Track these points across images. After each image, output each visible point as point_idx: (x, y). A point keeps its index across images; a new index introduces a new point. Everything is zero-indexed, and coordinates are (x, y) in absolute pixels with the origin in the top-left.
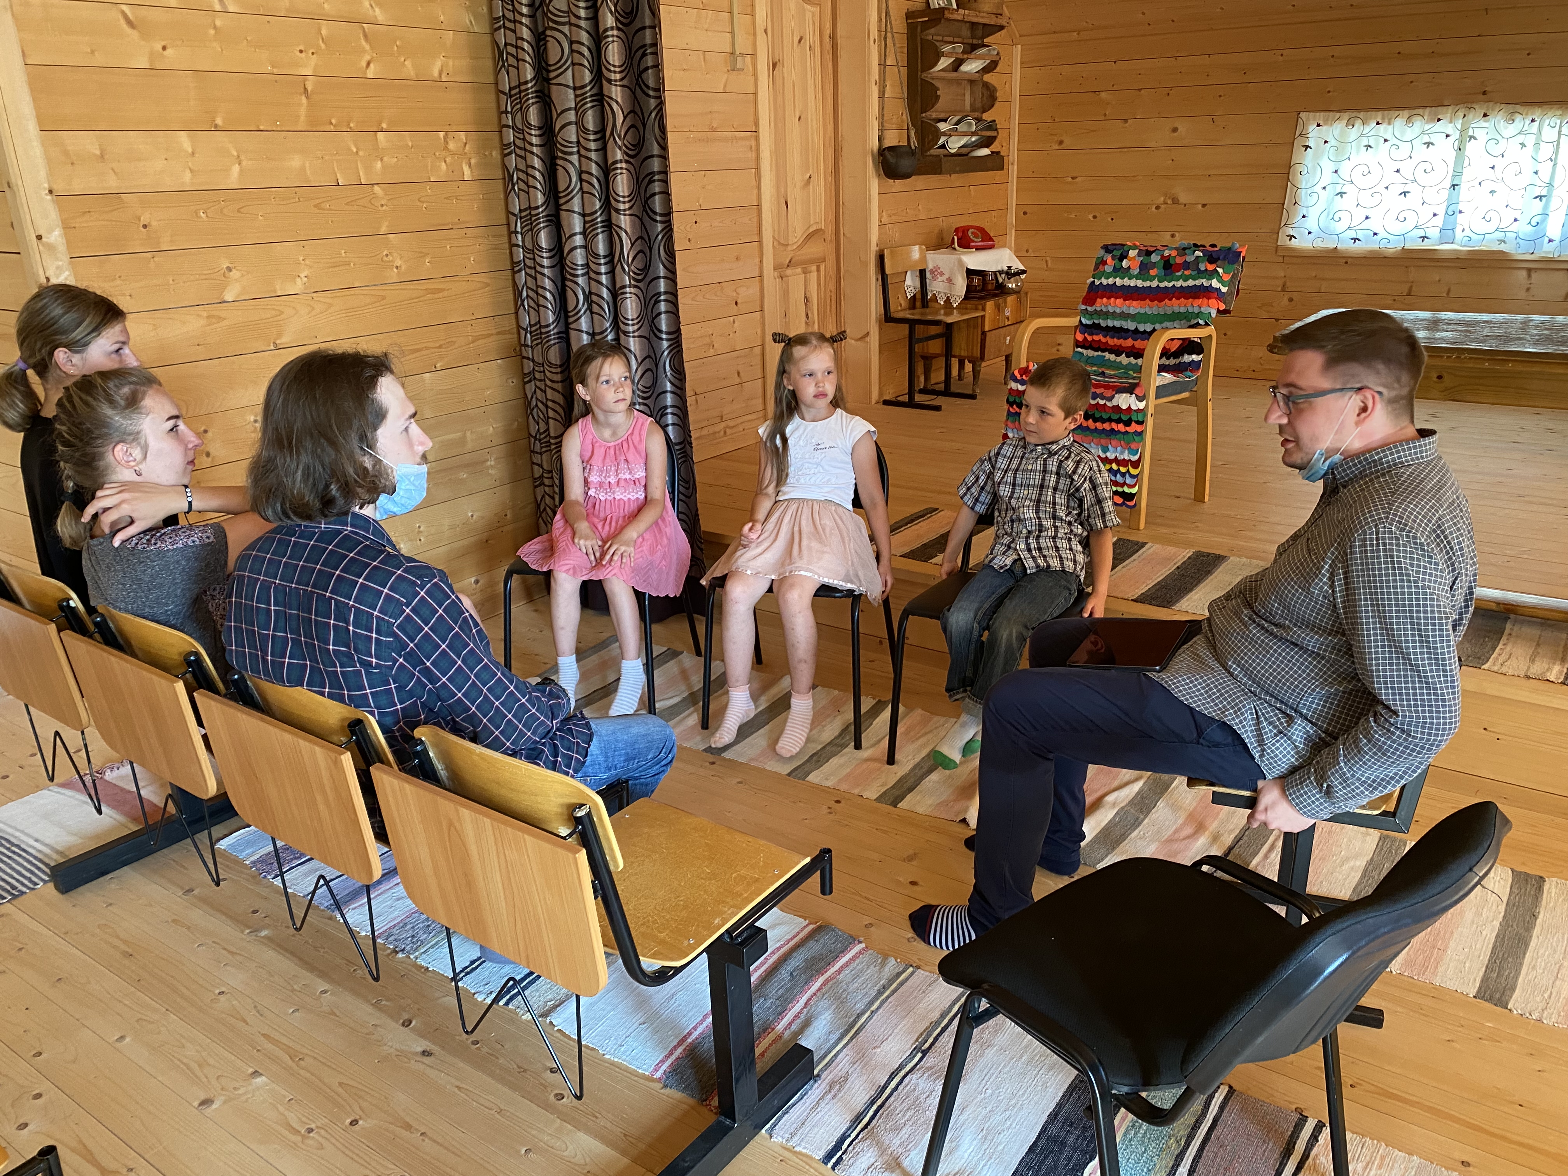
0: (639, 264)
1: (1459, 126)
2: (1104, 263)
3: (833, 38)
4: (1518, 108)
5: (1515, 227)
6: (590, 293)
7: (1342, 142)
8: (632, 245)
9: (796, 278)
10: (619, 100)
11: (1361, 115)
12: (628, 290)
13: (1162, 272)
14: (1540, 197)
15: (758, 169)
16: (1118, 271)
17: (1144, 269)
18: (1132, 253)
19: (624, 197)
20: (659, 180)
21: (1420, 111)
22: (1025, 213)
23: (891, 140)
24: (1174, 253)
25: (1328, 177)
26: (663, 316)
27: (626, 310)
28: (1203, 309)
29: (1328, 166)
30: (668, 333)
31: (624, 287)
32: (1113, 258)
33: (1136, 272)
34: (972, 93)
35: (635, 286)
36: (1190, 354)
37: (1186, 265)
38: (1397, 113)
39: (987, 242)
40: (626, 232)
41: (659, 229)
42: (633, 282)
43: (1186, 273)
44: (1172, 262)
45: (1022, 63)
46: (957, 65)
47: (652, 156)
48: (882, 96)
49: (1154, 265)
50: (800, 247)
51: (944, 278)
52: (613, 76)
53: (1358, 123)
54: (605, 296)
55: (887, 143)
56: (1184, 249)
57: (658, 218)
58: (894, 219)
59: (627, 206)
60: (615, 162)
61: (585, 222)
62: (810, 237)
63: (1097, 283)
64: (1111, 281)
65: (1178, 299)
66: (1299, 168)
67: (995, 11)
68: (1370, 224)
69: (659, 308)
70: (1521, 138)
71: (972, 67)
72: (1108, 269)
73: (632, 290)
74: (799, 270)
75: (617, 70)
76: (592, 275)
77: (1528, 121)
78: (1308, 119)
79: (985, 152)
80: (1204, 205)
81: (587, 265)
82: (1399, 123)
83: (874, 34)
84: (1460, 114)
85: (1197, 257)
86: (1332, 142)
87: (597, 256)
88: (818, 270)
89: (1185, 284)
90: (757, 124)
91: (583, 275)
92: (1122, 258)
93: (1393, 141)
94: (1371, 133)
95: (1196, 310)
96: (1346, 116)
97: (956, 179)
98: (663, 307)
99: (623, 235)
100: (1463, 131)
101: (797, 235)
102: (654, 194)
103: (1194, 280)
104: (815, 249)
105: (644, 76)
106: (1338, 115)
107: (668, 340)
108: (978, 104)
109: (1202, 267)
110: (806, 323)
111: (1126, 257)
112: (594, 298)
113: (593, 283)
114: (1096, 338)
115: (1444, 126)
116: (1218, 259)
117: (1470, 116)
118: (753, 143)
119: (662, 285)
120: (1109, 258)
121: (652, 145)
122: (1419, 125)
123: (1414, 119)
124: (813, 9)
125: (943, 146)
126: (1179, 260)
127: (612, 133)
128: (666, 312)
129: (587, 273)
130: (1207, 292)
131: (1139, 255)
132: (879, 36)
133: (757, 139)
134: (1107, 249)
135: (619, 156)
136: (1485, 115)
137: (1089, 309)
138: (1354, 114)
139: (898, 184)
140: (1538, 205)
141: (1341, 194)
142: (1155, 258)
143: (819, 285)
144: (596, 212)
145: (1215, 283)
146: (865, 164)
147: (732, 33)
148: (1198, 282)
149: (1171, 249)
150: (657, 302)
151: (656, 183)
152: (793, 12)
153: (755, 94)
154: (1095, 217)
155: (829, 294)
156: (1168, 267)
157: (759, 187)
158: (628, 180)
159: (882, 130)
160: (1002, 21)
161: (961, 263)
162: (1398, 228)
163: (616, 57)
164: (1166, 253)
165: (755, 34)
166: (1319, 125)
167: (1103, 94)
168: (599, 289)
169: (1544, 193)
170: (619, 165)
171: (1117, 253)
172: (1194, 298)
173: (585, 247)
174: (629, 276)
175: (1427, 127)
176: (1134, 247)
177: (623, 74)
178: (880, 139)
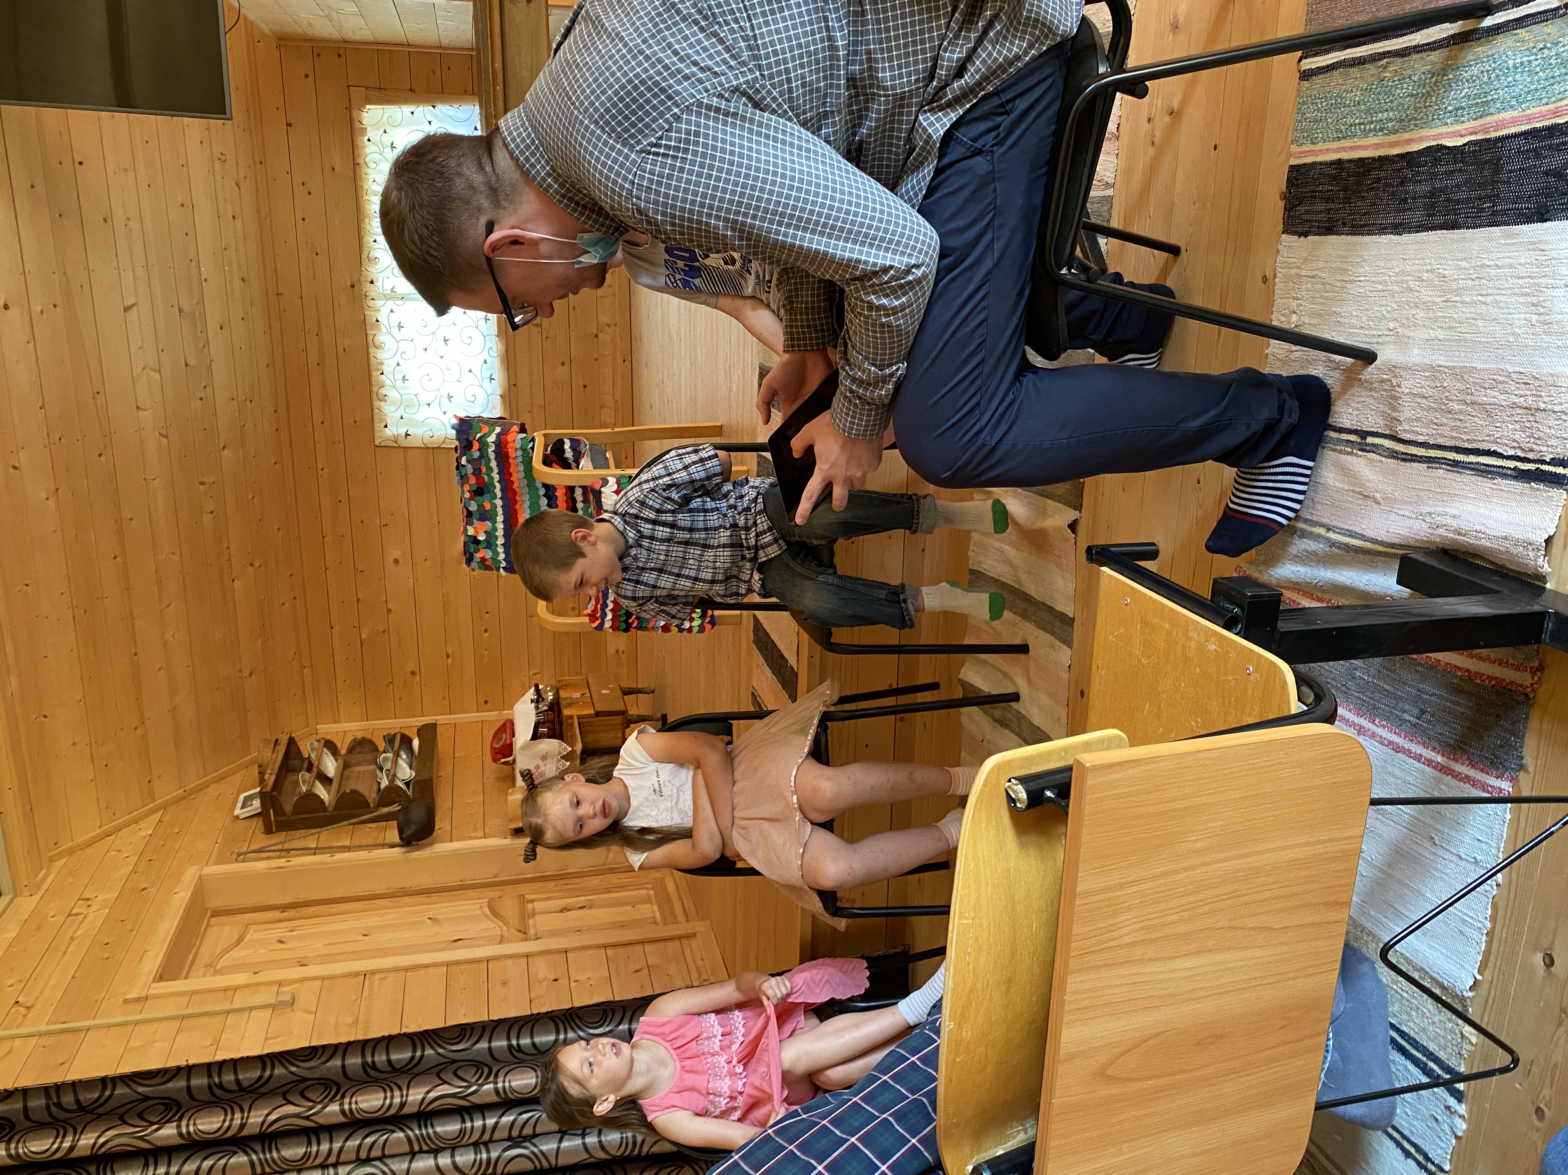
0: (469, 1074)
1: (382, 302)
2: (483, 560)
3: (284, 908)
4: (364, 256)
6: (510, 1139)
7: (401, 403)
8: (445, 1082)
9: (540, 923)
10: (266, 1112)
11: (375, 389)
12: (500, 1085)
13: (487, 496)
15: (407, 969)
16: (490, 543)
17: (486, 516)
18: (471, 531)
19: (385, 1098)
20: (373, 1055)
21: (370, 338)
22: (486, 702)
23: (393, 835)
24: (467, 488)
25: (435, 412)
26: (537, 1040)
27: (526, 1086)
28: (518, 446)
29: (423, 414)
30: (558, 1033)
31: (496, 1090)
32: (477, 551)
33: (488, 524)
34: (358, 764)
35: (496, 1076)
36: (564, 451)
37: (477, 472)
38: (372, 358)
39: (508, 727)
40: (428, 1092)
41: (431, 1052)
42: (491, 1079)
43: (484, 470)
44: (475, 488)
45: (335, 722)
46: (326, 780)
47: (343, 1067)
48: (348, 849)
49: (481, 506)
50: (505, 922)
51: (542, 765)
52: (237, 1122)
53: (383, 391)
54: (512, 1118)
55: (397, 839)
56: (462, 477)
57: (418, 1054)
58: (480, 825)
59: (397, 1093)
60: (343, 1112)
61: (421, 1151)
62: (495, 913)
63: (503, 564)
64: (501, 550)
65: (511, 475)
66: (427, 439)
67: (272, 746)
68: (476, 367)
69: (526, 1045)
71: (330, 766)
72: (488, 554)
73: (500, 1079)
74: (531, 921)
75: (229, 1117)
76: (486, 1137)
77: (376, 245)
78: (381, 437)
79: (416, 743)
81: (476, 1144)
82: (381, 355)
83: (281, 862)
84: (371, 303)
85: (468, 461)
86: (401, 412)
87: (462, 1132)
88: (532, 901)
89: (496, 470)
90: (357, 974)
91: (488, 1151)
92: (475, 541)
93: (397, 358)
94: (391, 377)
95: (520, 453)
96: (376, 403)
97: (445, 772)
98: (525, 1041)
99: (432, 1095)
100: (386, 298)
101: (494, 927)
102: (389, 1062)
103: (490, 461)
104: (509, 907)
105: (245, 1084)
106: (376, 411)
107: (566, 1032)
108: (369, 756)
109: (476, 454)
110: (590, 907)
111: (475, 537)
112: (515, 1133)
113: (496, 1136)
115: (382, 317)
116: (467, 439)
117: (372, 294)
118: (378, 976)
119: (500, 1043)
120: (478, 556)
121: (329, 1069)
122: (382, 338)
123: (377, 342)
124: (251, 931)
125: (407, 784)
126: (473, 480)
127: (307, 1118)
128: (532, 1037)
129: (485, 1144)
130: (501, 445)
131: (472, 524)
132: (284, 857)
133: (374, 972)
134: (469, 560)
135: (334, 1107)
136: (372, 282)
138: (374, 396)
139: (441, 824)
141: (450, 397)
142: (473, 507)
143: (548, 899)
144: (408, 1138)
145: (492, 438)
146: (416, 860)
147: (251, 1009)
148: (492, 456)
149: (463, 492)
150: (519, 1049)
151: (376, 1059)
152: (250, 952)
153: (323, 978)
154: (486, 631)
155: (559, 888)
156: (480, 491)
157: (427, 966)
158: (365, 1094)
159: (383, 846)
160: (284, 740)
161: (525, 747)
162: (478, 343)
163: (215, 1119)
164: (467, 495)
165: (258, 984)
166: (386, 426)
167: (364, 636)
168: (504, 1125)
170: (346, 1107)
171: (472, 547)
172: (508, 457)
173: (453, 1149)
174: (482, 1085)
175: (384, 330)
176: (466, 530)
177: (237, 1108)
178: (393, 846)
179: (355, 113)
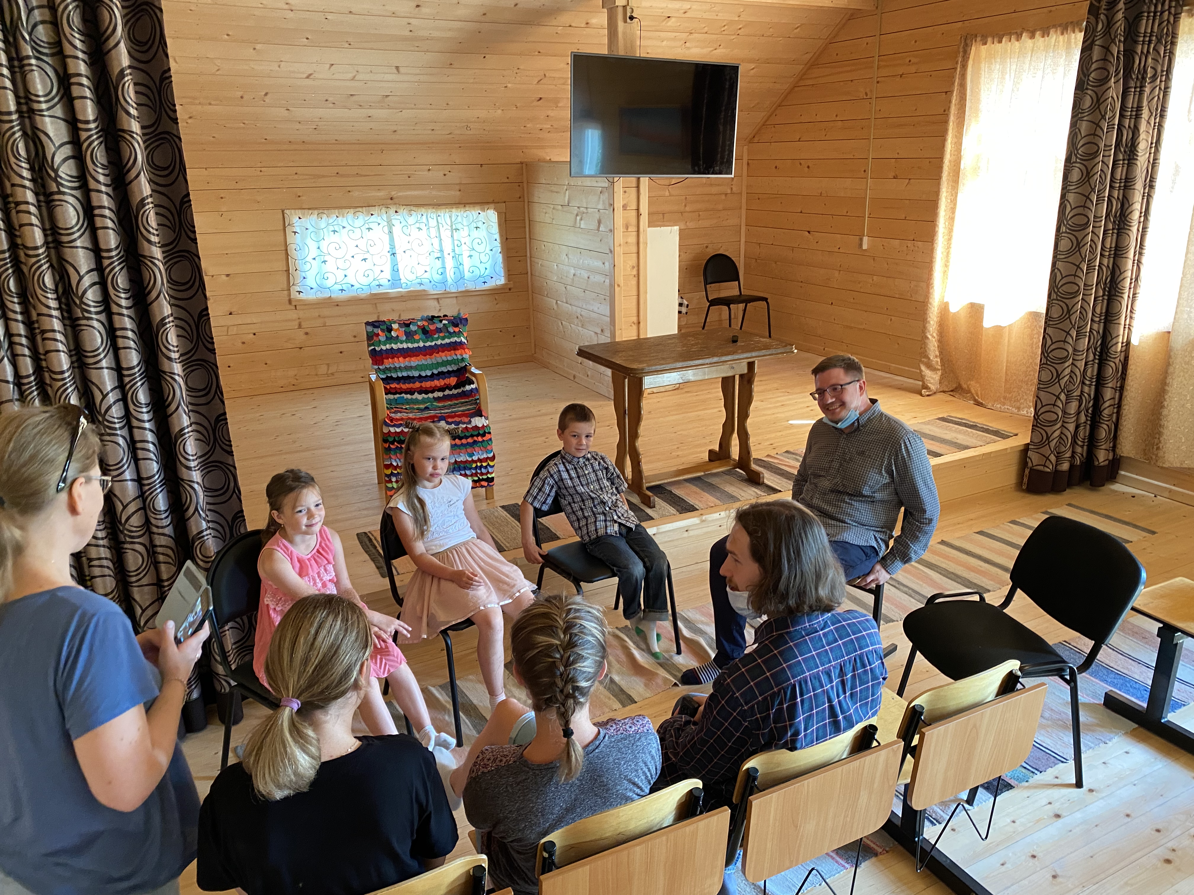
2: (378, 335)
4: (412, 208)
5: (426, 275)
7: (317, 229)
11: (325, 211)
13: (424, 337)
14: (438, 258)
17: (410, 336)
18: (395, 326)
21: (360, 209)
24: (426, 324)
25: (314, 253)
29: (312, 245)
32: (383, 330)
37: (438, 330)
38: (347, 210)
43: (441, 335)
44: (427, 329)
49: (415, 332)
53: (324, 217)
54: (151, 440)
56: (431, 320)
61: (120, 377)
63: (377, 348)
64: (388, 346)
65: (443, 352)
66: (293, 246)
68: (348, 280)
70: (417, 225)
72: (382, 338)
77: (419, 215)
78: (291, 214)
80: (228, 275)
82: (350, 216)
84: (383, 211)
85: (444, 324)
86: (311, 229)
89: (444, 342)
92: (390, 330)
93: (348, 228)
94: (335, 223)
96: (315, 212)
100: (387, 221)
103: (449, 338)
106: (310, 211)
109: (451, 329)
111: (392, 329)
114: (393, 386)
115: (375, 218)
116: (458, 324)
117: (389, 212)
120: (378, 331)
122: (361, 217)
123: (357, 214)
126: (432, 327)
131: (400, 327)
134: (372, 325)
136: (397, 212)
137: (381, 367)
138: (320, 211)
140: (439, 263)
141: (325, 262)
142: (413, 328)
145: (464, 340)
148: (453, 340)
149: (421, 320)
156: (426, 332)
162: (365, 281)
164: (420, 323)
166: (300, 218)
169: (439, 255)
171: (384, 327)
172: (454, 350)
175: (366, 219)
176: (395, 322)
179: (492, 206)
